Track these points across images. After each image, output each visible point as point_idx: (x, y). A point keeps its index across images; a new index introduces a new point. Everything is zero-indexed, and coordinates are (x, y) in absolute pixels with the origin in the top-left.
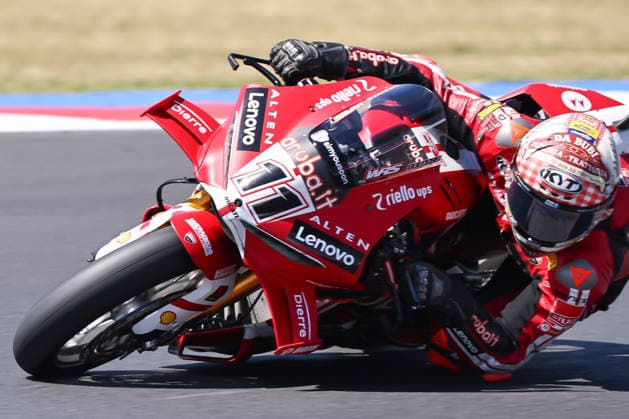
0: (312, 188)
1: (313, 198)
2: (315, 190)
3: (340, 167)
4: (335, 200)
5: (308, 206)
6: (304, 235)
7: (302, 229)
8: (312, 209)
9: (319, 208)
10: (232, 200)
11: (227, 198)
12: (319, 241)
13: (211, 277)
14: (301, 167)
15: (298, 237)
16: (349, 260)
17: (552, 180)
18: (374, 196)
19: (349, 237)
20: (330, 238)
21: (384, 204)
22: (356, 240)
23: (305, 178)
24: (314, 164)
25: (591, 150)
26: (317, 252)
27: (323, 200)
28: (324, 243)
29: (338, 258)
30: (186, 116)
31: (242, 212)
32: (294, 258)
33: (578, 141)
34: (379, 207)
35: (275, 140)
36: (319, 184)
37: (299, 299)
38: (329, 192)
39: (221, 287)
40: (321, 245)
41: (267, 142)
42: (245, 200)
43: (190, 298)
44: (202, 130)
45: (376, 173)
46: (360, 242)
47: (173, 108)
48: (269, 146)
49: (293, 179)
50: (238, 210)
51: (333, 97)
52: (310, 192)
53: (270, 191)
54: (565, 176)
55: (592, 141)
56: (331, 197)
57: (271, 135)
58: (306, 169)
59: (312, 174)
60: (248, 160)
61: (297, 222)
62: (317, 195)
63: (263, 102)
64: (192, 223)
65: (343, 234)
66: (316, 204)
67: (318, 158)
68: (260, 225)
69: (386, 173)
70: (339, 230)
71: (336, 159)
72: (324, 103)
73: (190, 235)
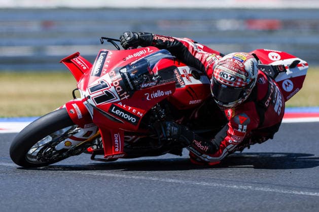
0: (118, 91)
1: (119, 95)
2: (119, 92)
3: (130, 83)
4: (128, 96)
5: (117, 98)
6: (115, 110)
7: (114, 107)
8: (119, 100)
9: (122, 99)
10: (87, 96)
11: (85, 96)
12: (121, 112)
13: (83, 127)
14: (114, 83)
15: (113, 111)
16: (133, 120)
17: (224, 76)
18: (146, 94)
19: (134, 111)
20: (125, 112)
21: (150, 97)
22: (137, 112)
23: (115, 87)
24: (119, 81)
25: (241, 65)
26: (120, 117)
27: (124, 96)
28: (123, 113)
29: (129, 119)
30: (79, 62)
31: (90, 101)
32: (112, 119)
33: (236, 61)
34: (148, 99)
35: (106, 72)
36: (121, 90)
37: (116, 136)
38: (125, 93)
39: (88, 131)
40: (122, 114)
41: (104, 73)
42: (91, 96)
43: (76, 136)
44: (85, 68)
45: (146, 85)
46: (139, 113)
47: (74, 59)
48: (104, 74)
49: (110, 88)
50: (89, 100)
51: (134, 54)
52: (117, 93)
53: (101, 93)
54: (229, 75)
55: (242, 61)
56: (127, 95)
57: (106, 70)
58: (116, 83)
59: (119, 85)
60: (96, 80)
61: (112, 105)
62: (121, 94)
63: (105, 56)
64: (75, 106)
65: (131, 110)
66: (120, 98)
67: (121, 79)
68: (97, 106)
69: (150, 85)
70: (130, 108)
71: (128, 80)
72: (130, 57)
73: (72, 110)
